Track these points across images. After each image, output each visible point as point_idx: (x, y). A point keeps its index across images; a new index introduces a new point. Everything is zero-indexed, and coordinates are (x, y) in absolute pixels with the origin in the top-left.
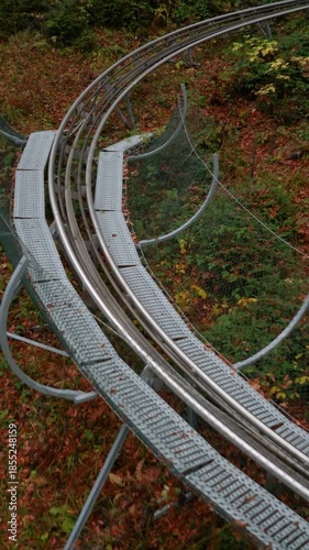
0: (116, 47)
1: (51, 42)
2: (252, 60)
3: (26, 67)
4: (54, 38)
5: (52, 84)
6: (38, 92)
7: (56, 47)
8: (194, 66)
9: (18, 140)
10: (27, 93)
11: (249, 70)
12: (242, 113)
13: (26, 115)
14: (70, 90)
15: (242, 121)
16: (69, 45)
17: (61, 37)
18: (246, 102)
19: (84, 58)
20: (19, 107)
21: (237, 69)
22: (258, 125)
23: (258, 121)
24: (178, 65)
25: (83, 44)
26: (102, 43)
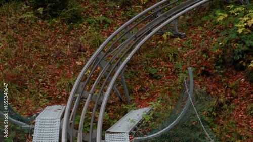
0: (101, 18)
1: (37, 14)
2: (240, 31)
3: (16, 40)
4: (40, 10)
5: (44, 57)
6: (31, 66)
7: (43, 19)
8: (180, 36)
9: (25, 126)
10: (19, 68)
11: (237, 42)
12: (232, 84)
13: (20, 90)
14: (61, 62)
15: (233, 92)
16: (55, 16)
17: (48, 9)
18: (234, 72)
19: (72, 29)
20: (15, 82)
21: (226, 40)
22: (248, 95)
23: (248, 91)
24: (165, 36)
25: (69, 16)
26: (87, 13)
